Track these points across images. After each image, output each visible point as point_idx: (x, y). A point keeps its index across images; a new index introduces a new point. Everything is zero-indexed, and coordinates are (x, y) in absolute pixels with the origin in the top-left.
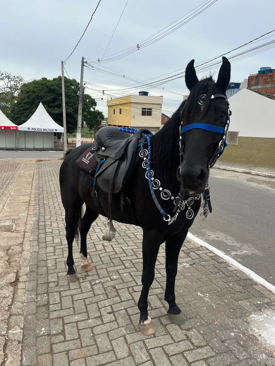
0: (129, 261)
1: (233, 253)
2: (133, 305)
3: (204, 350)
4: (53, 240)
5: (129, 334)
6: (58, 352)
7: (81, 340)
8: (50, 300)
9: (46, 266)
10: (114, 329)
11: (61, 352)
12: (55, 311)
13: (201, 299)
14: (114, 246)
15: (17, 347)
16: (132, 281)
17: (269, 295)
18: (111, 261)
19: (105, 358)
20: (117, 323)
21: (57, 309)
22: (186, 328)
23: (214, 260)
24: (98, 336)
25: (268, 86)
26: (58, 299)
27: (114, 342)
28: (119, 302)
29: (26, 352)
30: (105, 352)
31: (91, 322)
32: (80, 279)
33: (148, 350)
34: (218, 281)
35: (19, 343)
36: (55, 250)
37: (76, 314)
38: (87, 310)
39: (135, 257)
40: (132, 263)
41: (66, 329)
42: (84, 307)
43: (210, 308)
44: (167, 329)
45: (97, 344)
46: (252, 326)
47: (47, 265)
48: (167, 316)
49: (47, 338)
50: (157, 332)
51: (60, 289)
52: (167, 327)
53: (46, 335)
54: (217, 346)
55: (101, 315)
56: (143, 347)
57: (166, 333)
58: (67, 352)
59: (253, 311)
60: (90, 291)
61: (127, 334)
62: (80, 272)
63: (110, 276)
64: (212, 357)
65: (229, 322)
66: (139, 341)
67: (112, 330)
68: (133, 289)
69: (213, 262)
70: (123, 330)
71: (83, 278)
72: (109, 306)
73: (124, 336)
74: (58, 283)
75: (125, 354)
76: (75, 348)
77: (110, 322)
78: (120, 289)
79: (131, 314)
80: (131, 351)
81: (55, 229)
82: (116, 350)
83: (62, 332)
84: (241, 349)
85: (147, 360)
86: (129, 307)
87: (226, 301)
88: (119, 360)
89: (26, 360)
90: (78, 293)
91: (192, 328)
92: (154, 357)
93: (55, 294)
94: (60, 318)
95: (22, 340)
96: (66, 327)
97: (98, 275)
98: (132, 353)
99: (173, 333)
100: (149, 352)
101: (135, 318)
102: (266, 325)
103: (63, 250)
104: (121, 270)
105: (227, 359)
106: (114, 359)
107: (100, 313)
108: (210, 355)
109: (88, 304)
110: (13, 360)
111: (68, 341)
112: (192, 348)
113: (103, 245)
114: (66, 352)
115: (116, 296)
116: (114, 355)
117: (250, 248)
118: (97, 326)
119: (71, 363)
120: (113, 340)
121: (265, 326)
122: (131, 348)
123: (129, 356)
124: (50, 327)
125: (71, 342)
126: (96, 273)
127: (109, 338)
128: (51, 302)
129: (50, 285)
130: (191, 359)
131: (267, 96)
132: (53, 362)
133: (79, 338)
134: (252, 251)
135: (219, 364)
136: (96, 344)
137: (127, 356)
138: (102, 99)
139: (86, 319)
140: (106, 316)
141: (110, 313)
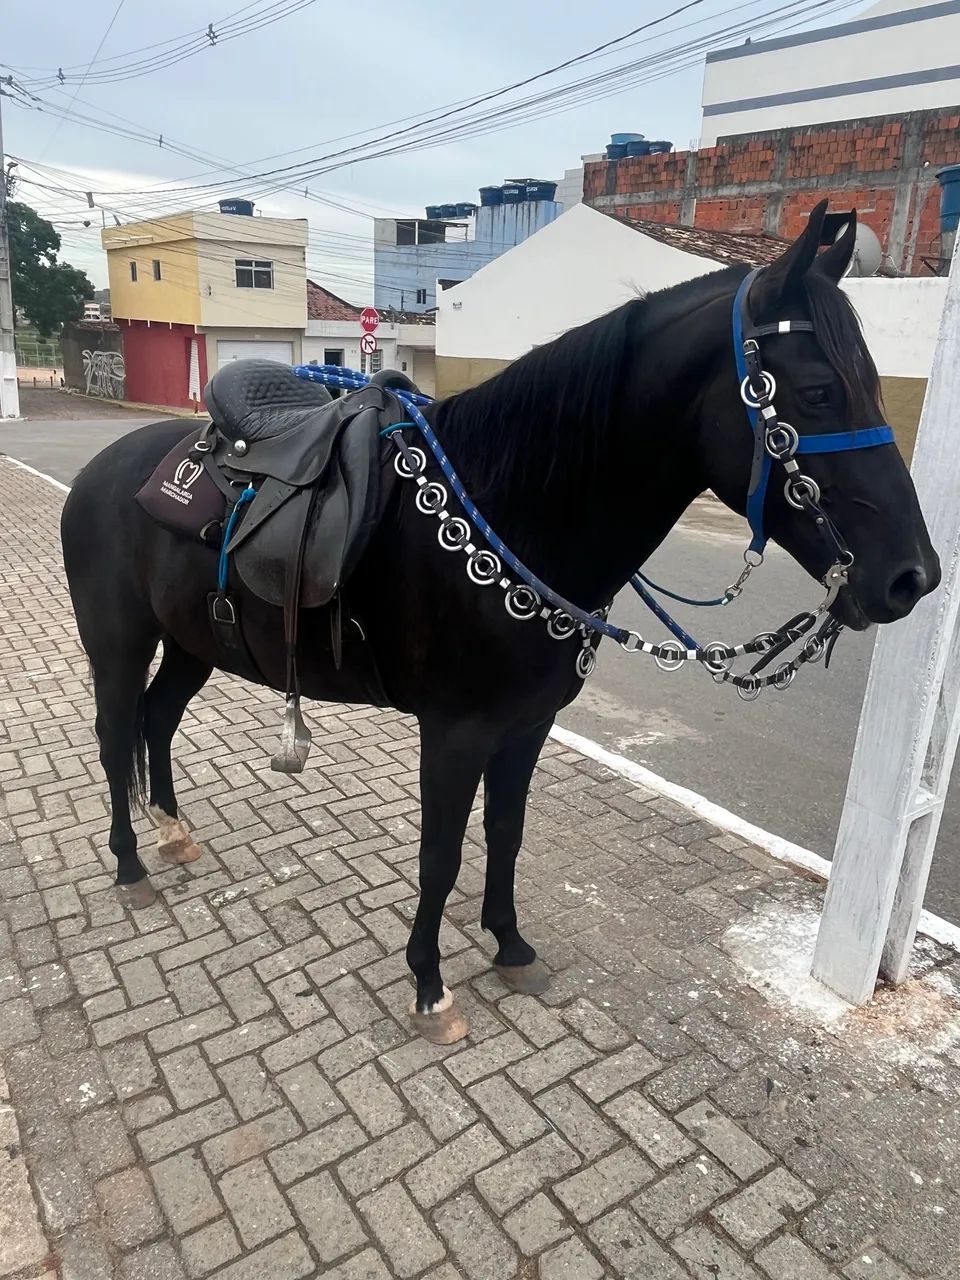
0: (321, 810)
1: (624, 743)
2: (376, 957)
3: (628, 1058)
4: (20, 763)
5: (388, 1051)
6: (164, 1154)
7: (231, 1100)
8: (77, 982)
9: (25, 863)
10: (334, 1045)
11: (174, 1153)
12: (110, 1016)
13: (578, 902)
14: (254, 765)
15: (9, 1171)
16: (348, 876)
17: (759, 860)
18: (260, 816)
19: (331, 1140)
20: (338, 1021)
21: (112, 1010)
22: (559, 1000)
23: (584, 773)
24: (284, 1075)
25: (645, 198)
26: (109, 974)
27: (346, 1085)
28: (325, 953)
29: (49, 1179)
30: (324, 1125)
31: (247, 1035)
32: (165, 892)
33: (463, 1091)
34: (614, 840)
35: (13, 1153)
36: (38, 799)
37: (187, 1017)
38: (221, 994)
39: (335, 794)
40: (331, 814)
41: (166, 1073)
42: (207, 988)
43: (610, 927)
44: (502, 1013)
45: (289, 1101)
46: (739, 961)
47: (25, 859)
48: (493, 975)
49: (110, 1116)
50: (474, 1030)
51: (104, 937)
52: (500, 1007)
53: (100, 1107)
54: (661, 1037)
55: (276, 1005)
56: (443, 1084)
57: (503, 1028)
58: (197, 1148)
59: (730, 917)
60: (214, 931)
61: (383, 1053)
62: (161, 869)
63: (268, 870)
64: (657, 1075)
65: (673, 958)
66: (426, 1067)
67: (327, 1048)
68: (360, 902)
69: (583, 781)
70: (366, 1042)
71: (174, 887)
72: (294, 971)
73: (375, 1061)
74: (88, 917)
75: (392, 1116)
76: (219, 1130)
77: (314, 1023)
78: (318, 909)
79: (376, 985)
80: (411, 1102)
81: (15, 721)
82: (360, 1109)
83: (156, 1085)
84: (730, 1036)
85: (468, 1123)
86: (364, 963)
87: (651, 898)
88: (380, 1137)
89: (57, 1209)
90: (171, 944)
91: (576, 998)
92: (486, 1108)
93: (89, 959)
94: (136, 1037)
95: (22, 1140)
96: (165, 1067)
97: (225, 869)
98: (414, 1109)
99: (523, 1023)
100: (469, 1097)
101: (394, 997)
102: (775, 950)
103: (68, 797)
104: (302, 844)
105: (699, 1073)
106: (362, 1139)
107: (272, 998)
108: (648, 1069)
109: (221, 977)
110: (11, 1223)
111: (188, 1110)
112: (593, 1057)
113: (214, 765)
114: (192, 1151)
115: (311, 935)
116: (357, 1127)
117: (666, 721)
118: (272, 1043)
119: (221, 1184)
120: (339, 1079)
121: (775, 956)
122: (407, 1094)
123: (406, 1121)
124: (107, 1077)
125: (199, 1112)
126: (218, 866)
127: (326, 1077)
128: (85, 991)
129: (62, 930)
130: (599, 1091)
131: (647, 232)
132: (156, 1194)
133: (224, 1093)
134: (674, 730)
135: (680, 1092)
136: (287, 1102)
137: (400, 1122)
138: (87, 224)
139: (226, 1026)
140: (295, 1004)
141: (305, 994)
